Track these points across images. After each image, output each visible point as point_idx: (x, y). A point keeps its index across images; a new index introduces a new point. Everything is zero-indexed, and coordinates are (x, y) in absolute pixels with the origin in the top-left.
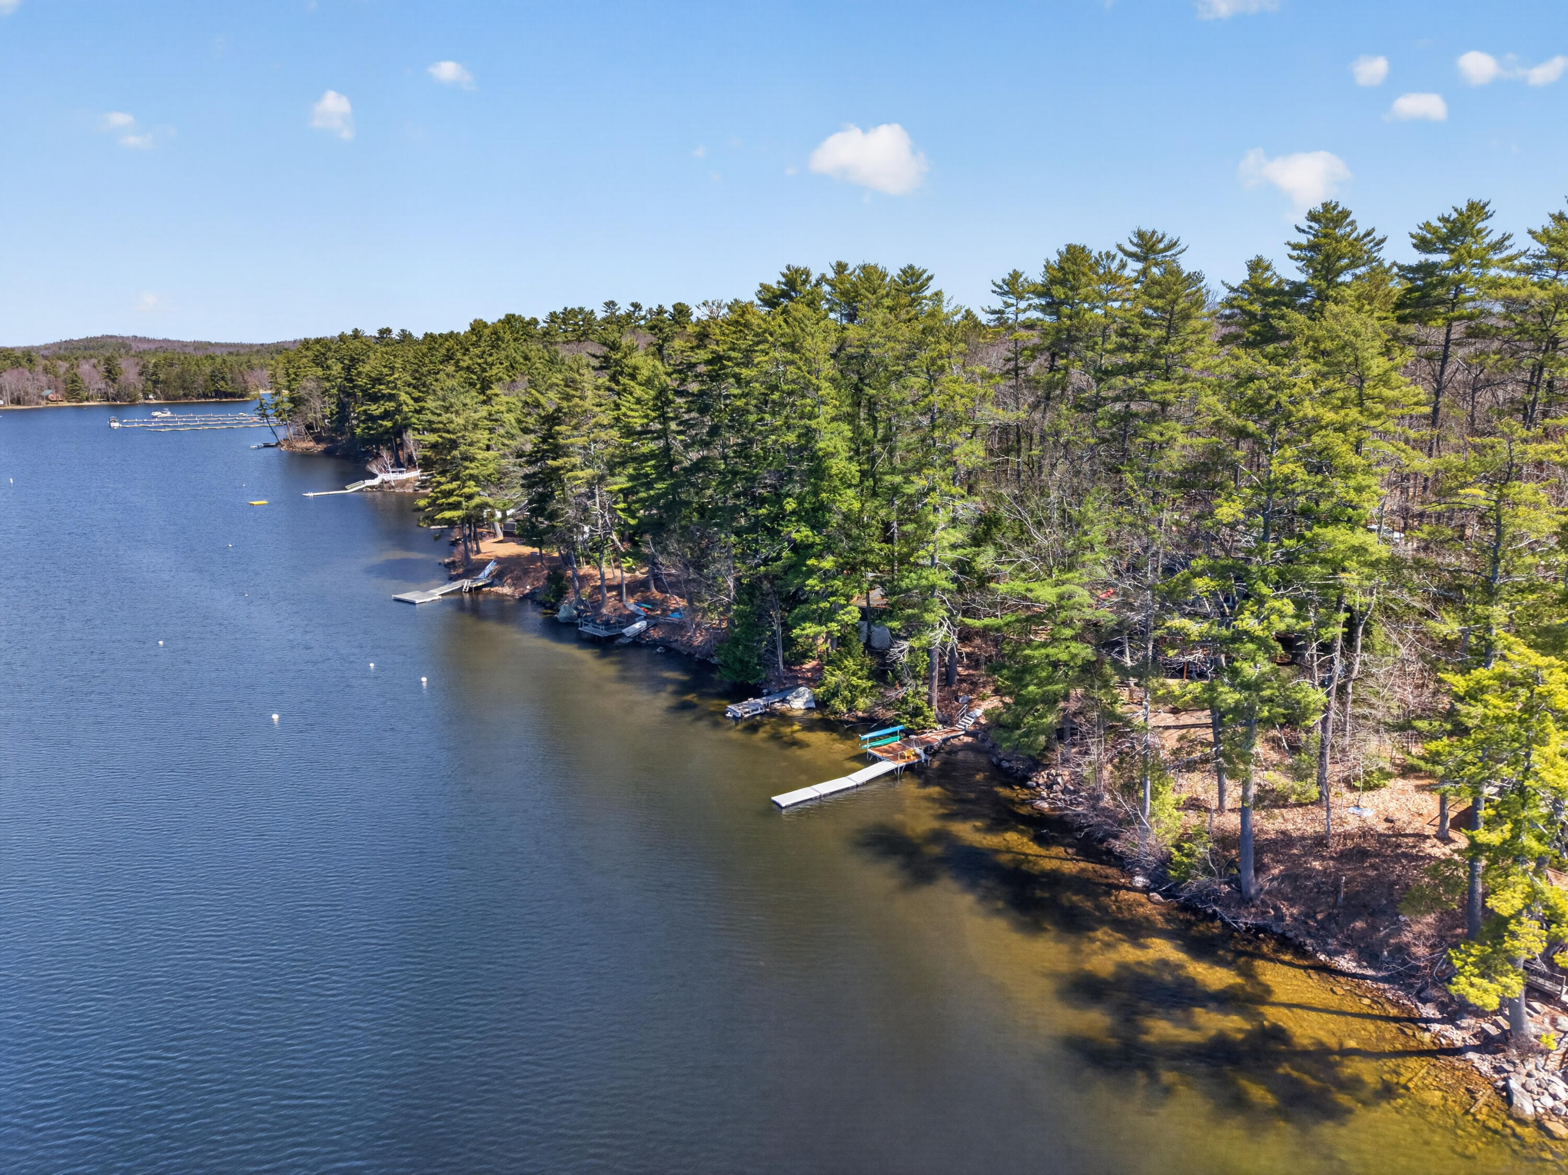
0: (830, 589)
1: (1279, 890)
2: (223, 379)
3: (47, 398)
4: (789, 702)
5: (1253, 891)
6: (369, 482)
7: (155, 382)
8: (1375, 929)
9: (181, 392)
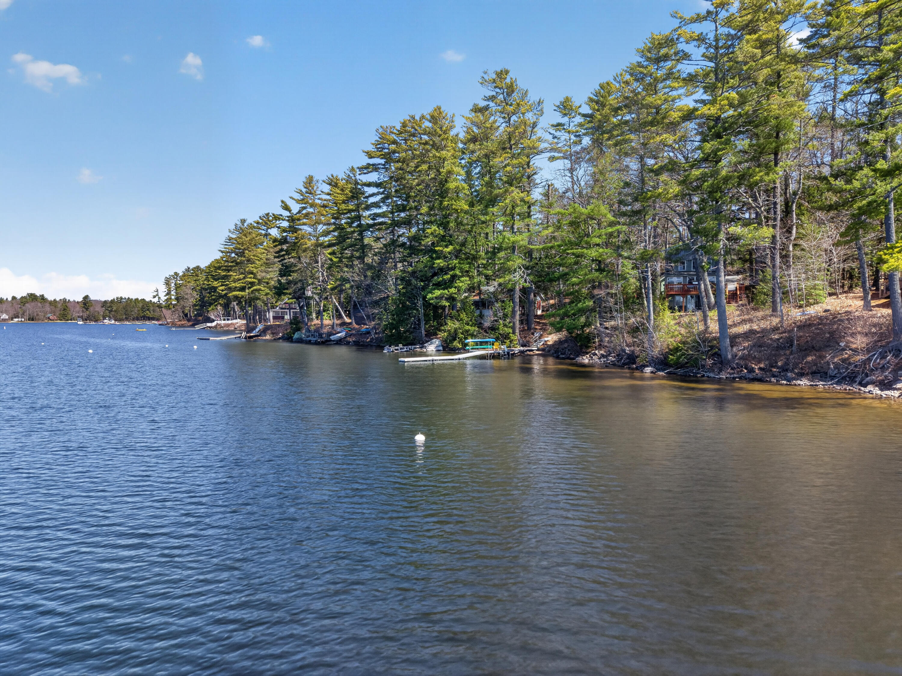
0: (450, 266)
1: (749, 355)
2: (148, 310)
3: (49, 318)
4: (425, 347)
5: (730, 356)
6: (209, 325)
7: (111, 311)
8: (822, 357)
9: (124, 317)
